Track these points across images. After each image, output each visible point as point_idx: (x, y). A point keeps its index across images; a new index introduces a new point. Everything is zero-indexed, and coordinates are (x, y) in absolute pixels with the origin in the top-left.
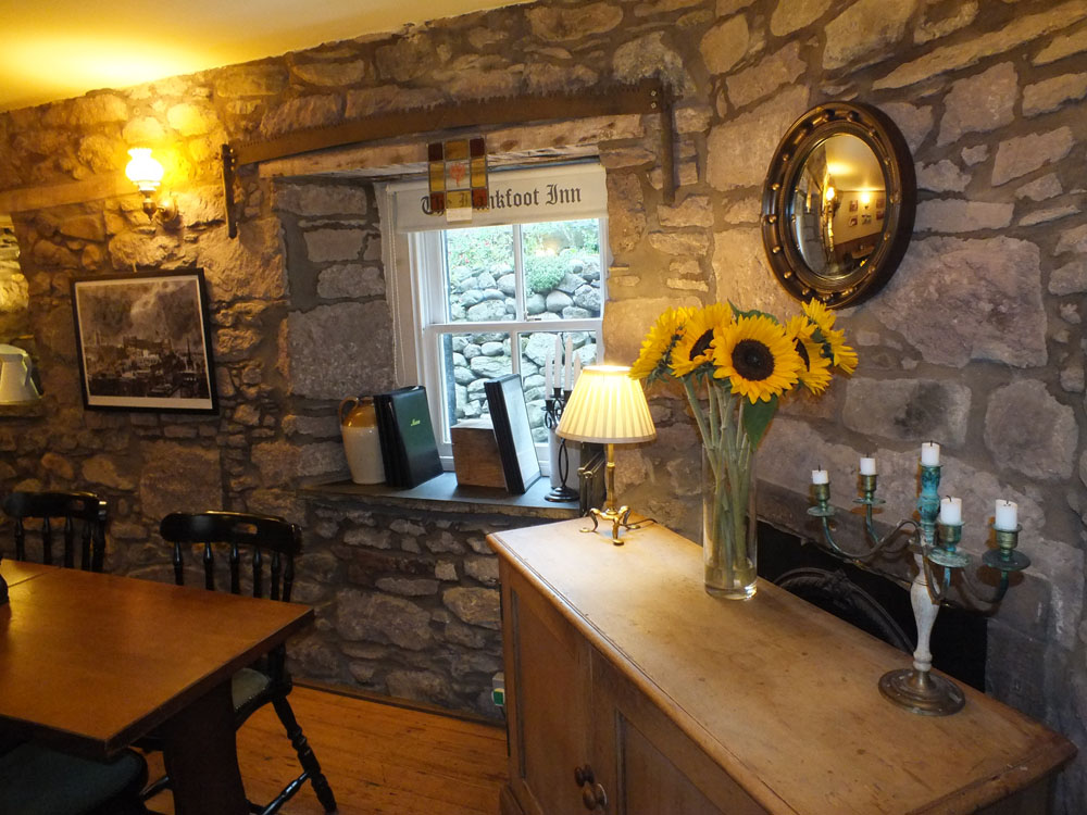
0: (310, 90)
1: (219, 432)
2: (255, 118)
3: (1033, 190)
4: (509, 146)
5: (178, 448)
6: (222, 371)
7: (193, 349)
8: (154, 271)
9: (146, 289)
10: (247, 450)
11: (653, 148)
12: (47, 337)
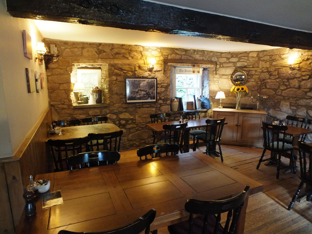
0: (177, 54)
1: (155, 105)
2: (168, 56)
3: (256, 79)
4: (201, 66)
5: (146, 109)
6: (158, 95)
7: (153, 91)
8: (146, 78)
9: (144, 81)
10: (160, 108)
11: (215, 69)
12: (114, 89)
